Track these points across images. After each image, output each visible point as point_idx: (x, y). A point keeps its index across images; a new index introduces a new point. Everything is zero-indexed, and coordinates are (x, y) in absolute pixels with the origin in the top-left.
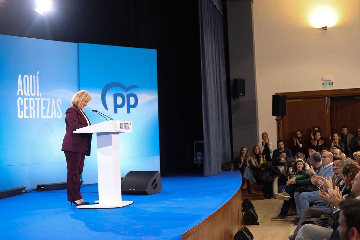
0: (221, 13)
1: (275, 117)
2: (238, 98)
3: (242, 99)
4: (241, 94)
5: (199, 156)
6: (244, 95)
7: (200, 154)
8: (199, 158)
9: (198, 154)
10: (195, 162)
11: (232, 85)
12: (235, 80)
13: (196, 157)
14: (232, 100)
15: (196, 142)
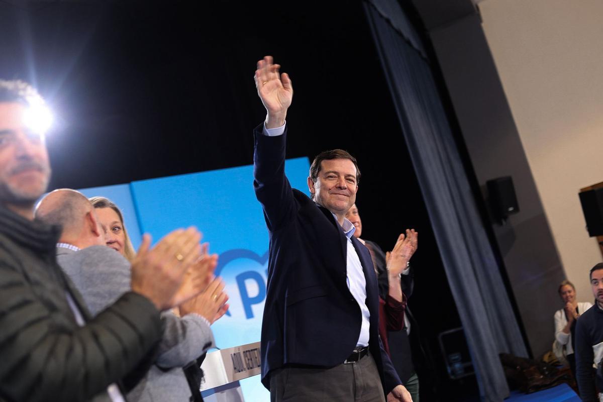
0: (424, 55)
1: (594, 239)
2: (506, 218)
3: (515, 220)
4: (511, 209)
5: (456, 361)
6: (517, 209)
7: (457, 357)
8: (457, 366)
9: (453, 358)
10: (452, 377)
11: (485, 195)
12: (491, 184)
13: (451, 364)
14: (495, 227)
15: (441, 334)
